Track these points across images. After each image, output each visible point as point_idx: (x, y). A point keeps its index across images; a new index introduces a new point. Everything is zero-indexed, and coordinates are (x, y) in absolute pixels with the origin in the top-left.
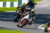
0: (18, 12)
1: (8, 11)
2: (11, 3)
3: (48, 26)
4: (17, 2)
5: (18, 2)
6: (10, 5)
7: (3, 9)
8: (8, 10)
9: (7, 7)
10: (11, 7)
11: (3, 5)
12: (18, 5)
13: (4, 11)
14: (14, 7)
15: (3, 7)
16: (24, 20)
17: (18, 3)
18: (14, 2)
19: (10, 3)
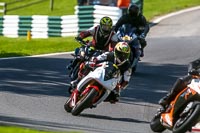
0: (82, 53)
1: (39, 51)
2: (50, 19)
3: (165, 109)
4: (77, 16)
5: (80, 19)
6: (47, 29)
7: (21, 44)
8: (39, 47)
9: (33, 37)
10: (50, 36)
11: (20, 27)
12: (78, 29)
13: (24, 51)
14: (63, 35)
15: (17, 36)
16: (86, 85)
17: (78, 21)
18: (62, 18)
19: (47, 21)
